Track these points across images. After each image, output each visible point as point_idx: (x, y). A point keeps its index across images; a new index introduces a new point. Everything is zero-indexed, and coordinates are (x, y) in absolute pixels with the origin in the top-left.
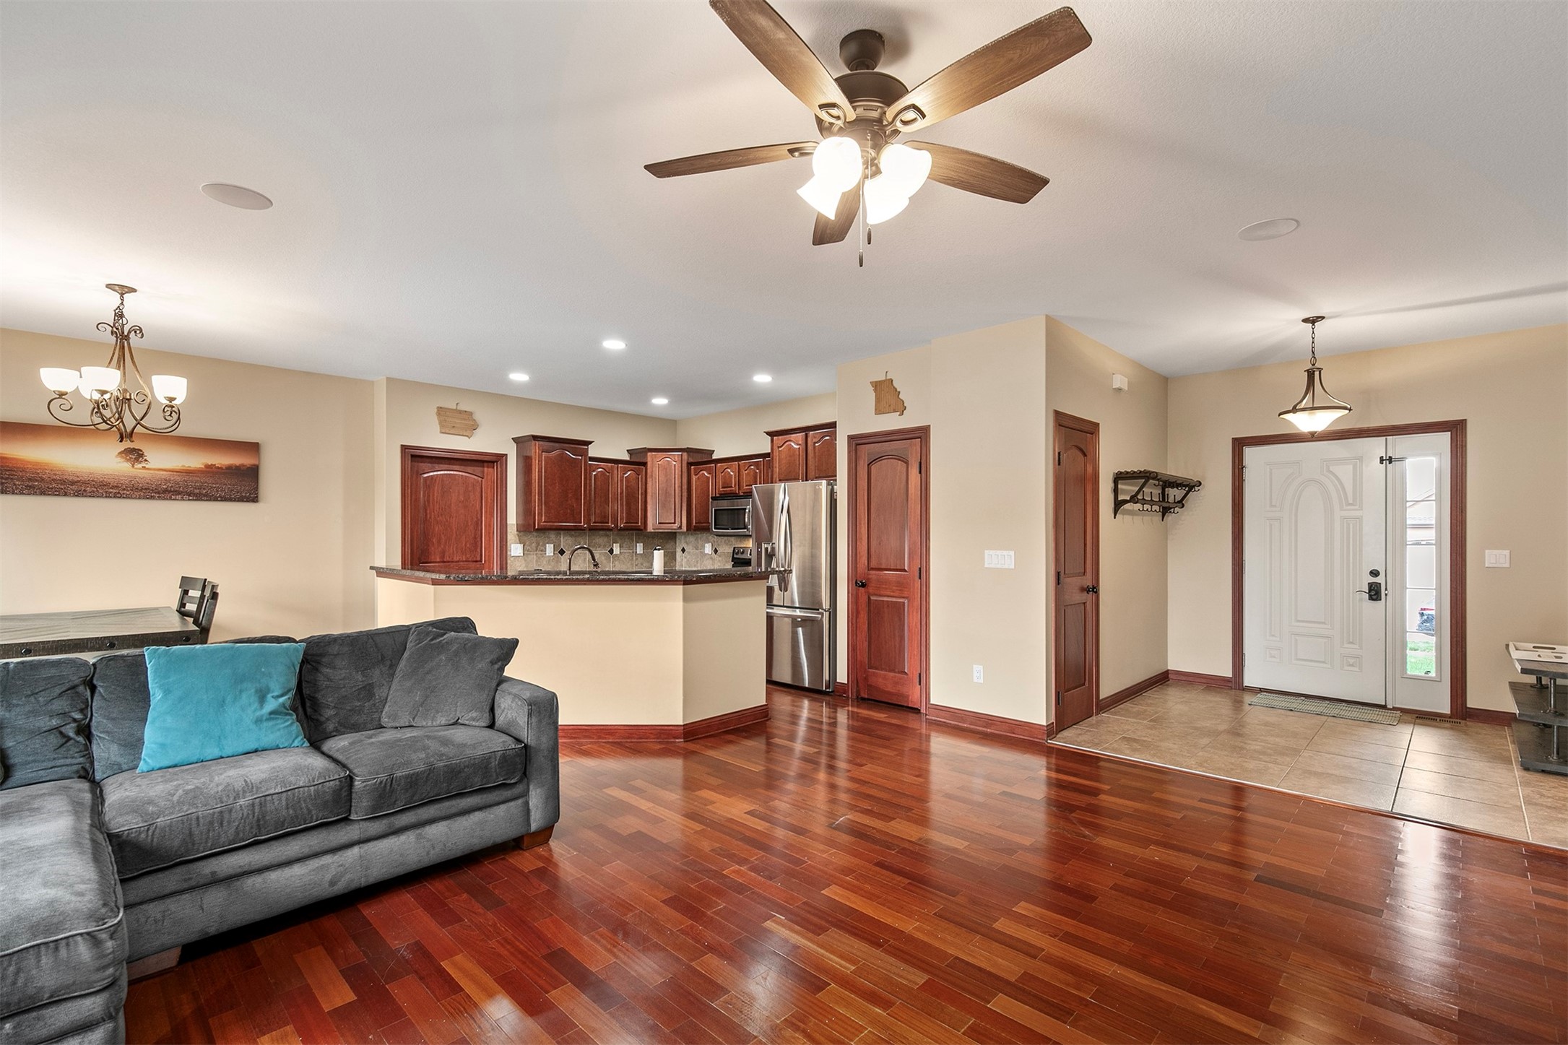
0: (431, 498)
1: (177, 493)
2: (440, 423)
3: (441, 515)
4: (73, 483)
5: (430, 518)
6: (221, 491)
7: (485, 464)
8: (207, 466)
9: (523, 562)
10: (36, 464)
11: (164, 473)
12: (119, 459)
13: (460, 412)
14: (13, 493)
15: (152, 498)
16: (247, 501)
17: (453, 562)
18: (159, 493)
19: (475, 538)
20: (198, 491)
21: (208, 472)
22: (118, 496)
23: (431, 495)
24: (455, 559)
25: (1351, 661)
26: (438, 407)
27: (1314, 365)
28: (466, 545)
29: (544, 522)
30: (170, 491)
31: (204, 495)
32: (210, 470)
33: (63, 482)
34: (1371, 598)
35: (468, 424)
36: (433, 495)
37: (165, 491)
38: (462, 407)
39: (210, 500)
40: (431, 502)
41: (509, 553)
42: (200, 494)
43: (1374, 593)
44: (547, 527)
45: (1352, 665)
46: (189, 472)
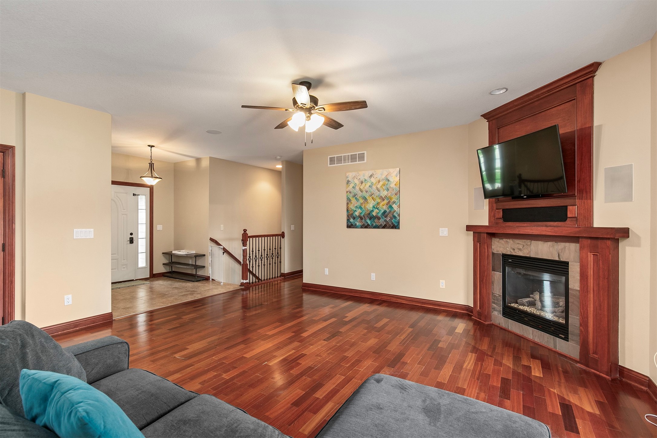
25: (124, 266)
27: (151, 162)
34: (130, 243)
43: (131, 241)
45: (124, 268)
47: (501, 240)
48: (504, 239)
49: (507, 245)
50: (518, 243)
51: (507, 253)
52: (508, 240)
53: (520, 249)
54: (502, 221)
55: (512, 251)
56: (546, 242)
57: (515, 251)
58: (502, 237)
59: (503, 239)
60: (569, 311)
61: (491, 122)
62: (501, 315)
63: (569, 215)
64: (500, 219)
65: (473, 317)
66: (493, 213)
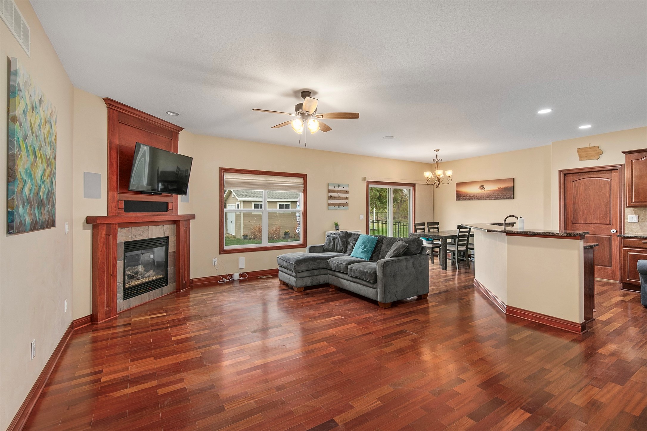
0: (578, 193)
1: (492, 197)
2: (579, 155)
3: (584, 200)
4: (471, 197)
5: (578, 202)
6: (503, 196)
7: (612, 171)
8: (499, 188)
9: (638, 226)
10: (465, 192)
11: (489, 192)
12: (479, 189)
13: (591, 148)
14: (461, 200)
15: (486, 199)
16: (510, 199)
17: (591, 224)
18: (487, 198)
19: (606, 212)
20: (496, 197)
21: (499, 190)
22: (479, 199)
23: (579, 191)
24: (593, 222)
26: (578, 149)
28: (600, 215)
29: (634, 202)
30: (490, 197)
31: (499, 198)
32: (500, 190)
33: (469, 196)
35: (597, 152)
36: (580, 191)
37: (489, 197)
38: (591, 145)
39: (500, 199)
40: (578, 194)
41: (626, 220)
42: (497, 197)
44: (637, 205)
46: (494, 191)
47: (122, 229)
48: (126, 228)
49: (129, 233)
50: (139, 230)
51: (129, 241)
52: (130, 229)
53: (140, 235)
54: (123, 211)
55: (134, 237)
56: (158, 226)
57: (137, 237)
58: (124, 226)
59: (124, 228)
60: (169, 266)
61: (112, 110)
62: (122, 300)
63: (169, 208)
64: (122, 210)
65: (101, 322)
66: (114, 204)
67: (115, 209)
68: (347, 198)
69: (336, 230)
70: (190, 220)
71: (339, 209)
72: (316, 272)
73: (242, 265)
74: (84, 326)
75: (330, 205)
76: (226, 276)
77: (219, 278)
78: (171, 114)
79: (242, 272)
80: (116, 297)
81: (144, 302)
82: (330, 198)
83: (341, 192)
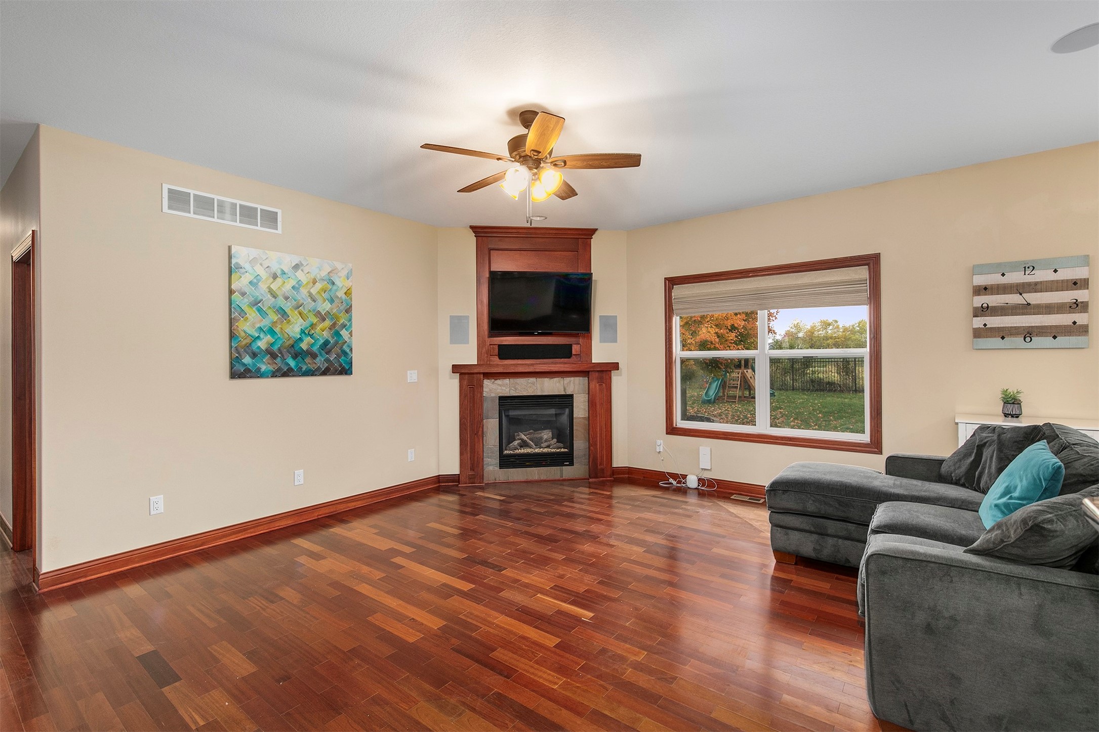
47: (496, 381)
51: (505, 395)
53: (523, 389)
55: (513, 392)
56: (553, 378)
57: (517, 391)
58: (498, 377)
59: (499, 379)
60: (574, 438)
61: (480, 238)
62: (497, 468)
63: (574, 352)
64: (496, 357)
65: (462, 485)
66: (484, 349)
67: (486, 355)
68: (1078, 306)
69: (1006, 415)
70: (611, 371)
71: (1029, 345)
72: (832, 526)
73: (705, 463)
74: (450, 484)
75: (978, 333)
76: (675, 476)
77: (662, 476)
78: (538, 219)
79: (706, 475)
80: (483, 461)
81: (530, 478)
82: (983, 311)
83: (1039, 287)
